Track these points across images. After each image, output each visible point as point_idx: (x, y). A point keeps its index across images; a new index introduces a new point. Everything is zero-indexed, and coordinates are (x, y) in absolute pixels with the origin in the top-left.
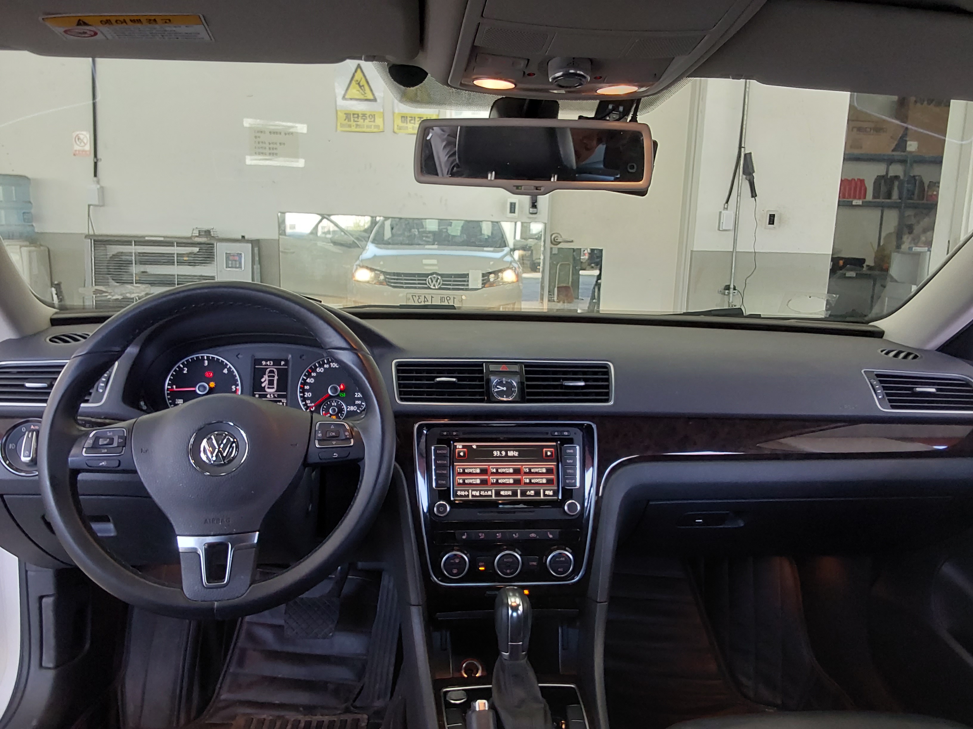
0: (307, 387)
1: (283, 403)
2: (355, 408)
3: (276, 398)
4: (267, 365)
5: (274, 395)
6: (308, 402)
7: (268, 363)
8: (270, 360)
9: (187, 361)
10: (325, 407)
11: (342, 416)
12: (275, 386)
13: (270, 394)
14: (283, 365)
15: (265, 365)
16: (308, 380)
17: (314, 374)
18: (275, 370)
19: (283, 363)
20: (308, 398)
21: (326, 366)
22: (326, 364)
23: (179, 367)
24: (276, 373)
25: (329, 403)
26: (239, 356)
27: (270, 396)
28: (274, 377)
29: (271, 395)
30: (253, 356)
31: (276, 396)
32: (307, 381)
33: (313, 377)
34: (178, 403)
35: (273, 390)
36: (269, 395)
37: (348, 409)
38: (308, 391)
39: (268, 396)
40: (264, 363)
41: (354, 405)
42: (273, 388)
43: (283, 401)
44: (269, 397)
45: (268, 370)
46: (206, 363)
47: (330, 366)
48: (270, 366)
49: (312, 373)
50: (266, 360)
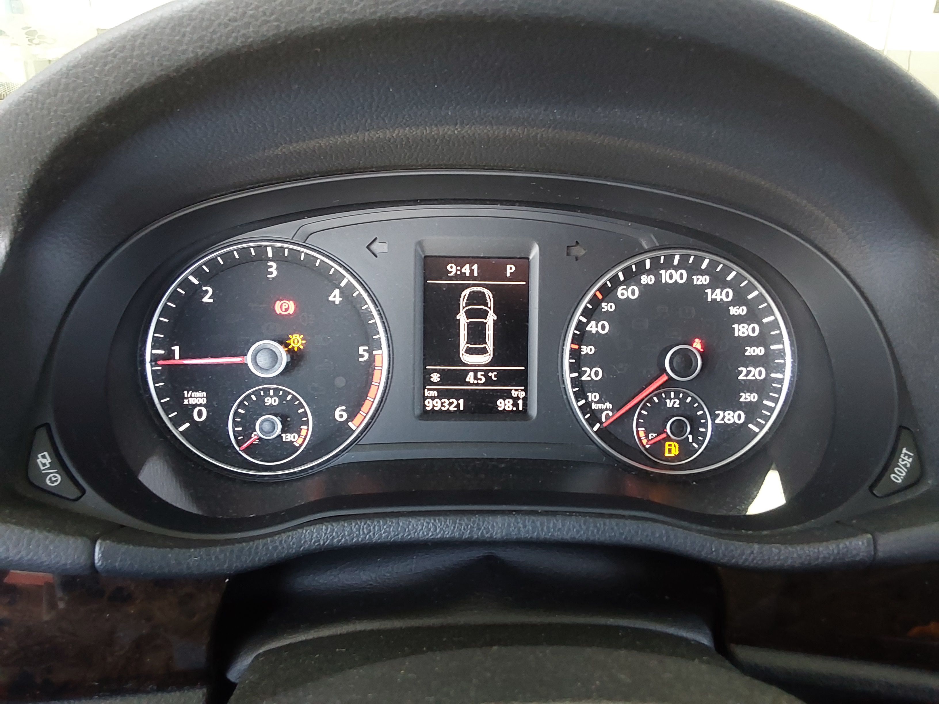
0: (587, 350)
1: (516, 399)
2: (739, 417)
3: (494, 383)
4: (463, 276)
5: (486, 372)
6: (592, 397)
7: (466, 270)
8: (470, 260)
9: (210, 263)
10: (644, 412)
11: (700, 444)
12: (490, 345)
13: (476, 372)
14: (514, 277)
15: (456, 277)
16: (592, 327)
17: (608, 307)
18: (487, 292)
19: (510, 269)
20: (594, 386)
21: (646, 279)
22: (648, 272)
23: (186, 283)
24: (491, 304)
25: (656, 400)
26: (375, 247)
27: (476, 378)
28: (485, 314)
29: (479, 375)
30: (420, 244)
31: (492, 375)
32: (588, 328)
33: (608, 316)
34: (192, 401)
35: (486, 359)
36: (471, 374)
37: (718, 421)
38: (591, 361)
39: (470, 377)
40: (452, 268)
41: (736, 406)
42: (484, 351)
43: (514, 394)
44: (472, 381)
45: (466, 292)
46: (273, 268)
47: (658, 277)
48: (468, 279)
49: (603, 304)
50: (460, 261)
